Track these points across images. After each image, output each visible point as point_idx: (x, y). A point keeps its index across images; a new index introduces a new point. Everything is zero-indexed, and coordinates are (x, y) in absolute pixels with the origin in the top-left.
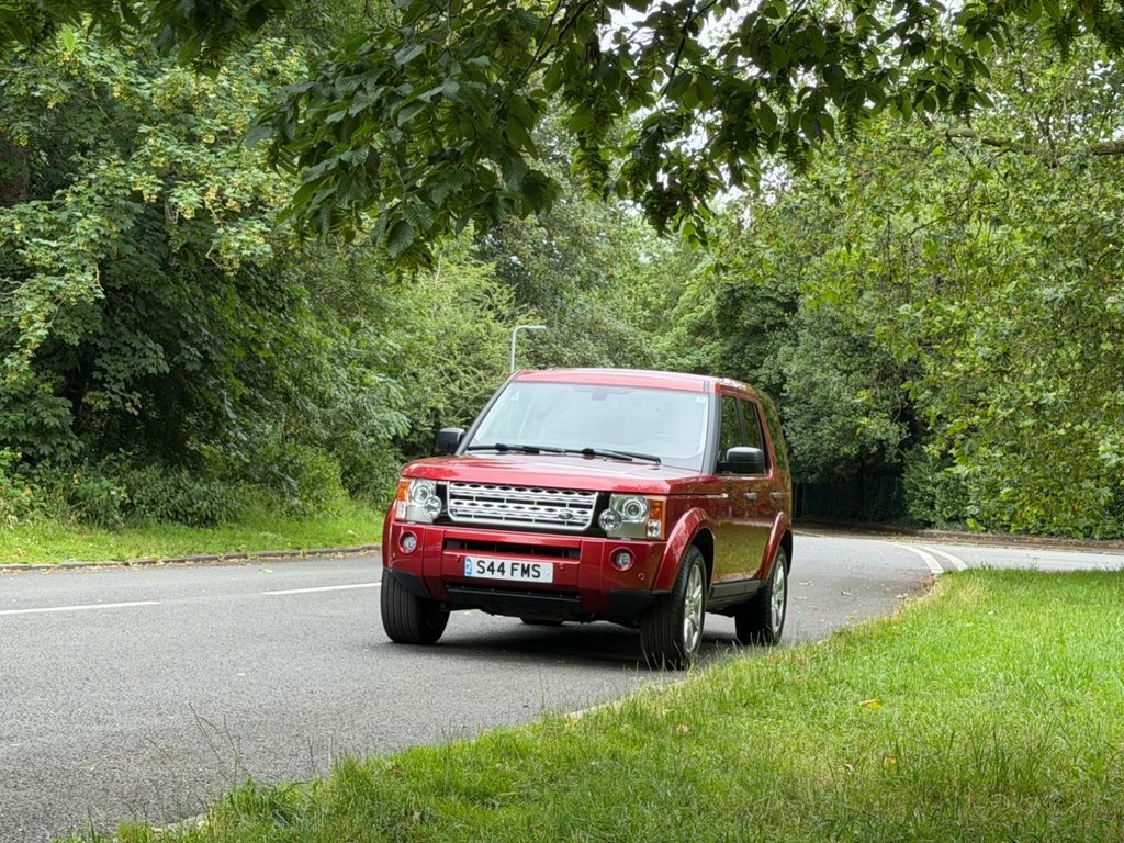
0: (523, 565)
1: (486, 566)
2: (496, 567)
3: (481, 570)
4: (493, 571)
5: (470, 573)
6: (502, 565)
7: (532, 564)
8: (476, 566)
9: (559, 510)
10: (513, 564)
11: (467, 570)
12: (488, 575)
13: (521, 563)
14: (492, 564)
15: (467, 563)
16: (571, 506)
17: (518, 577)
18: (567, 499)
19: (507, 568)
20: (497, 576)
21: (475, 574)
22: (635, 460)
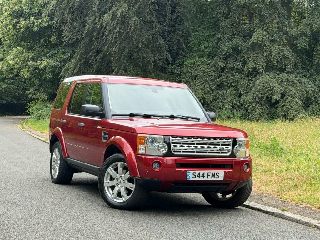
0: (212, 173)
1: (196, 175)
2: (201, 175)
3: (194, 177)
4: (199, 177)
5: (189, 178)
6: (204, 174)
7: (216, 172)
8: (192, 175)
9: (218, 147)
10: (208, 173)
11: (188, 177)
12: (197, 179)
13: (211, 172)
14: (199, 174)
15: (188, 174)
16: (222, 145)
17: (210, 178)
18: (221, 142)
19: (206, 175)
20: (201, 179)
21: (191, 179)
22: (190, 119)
